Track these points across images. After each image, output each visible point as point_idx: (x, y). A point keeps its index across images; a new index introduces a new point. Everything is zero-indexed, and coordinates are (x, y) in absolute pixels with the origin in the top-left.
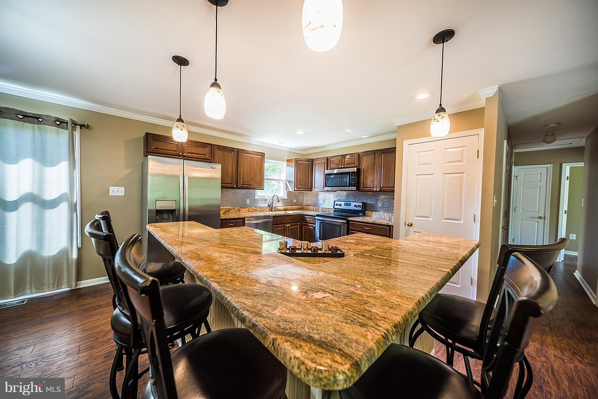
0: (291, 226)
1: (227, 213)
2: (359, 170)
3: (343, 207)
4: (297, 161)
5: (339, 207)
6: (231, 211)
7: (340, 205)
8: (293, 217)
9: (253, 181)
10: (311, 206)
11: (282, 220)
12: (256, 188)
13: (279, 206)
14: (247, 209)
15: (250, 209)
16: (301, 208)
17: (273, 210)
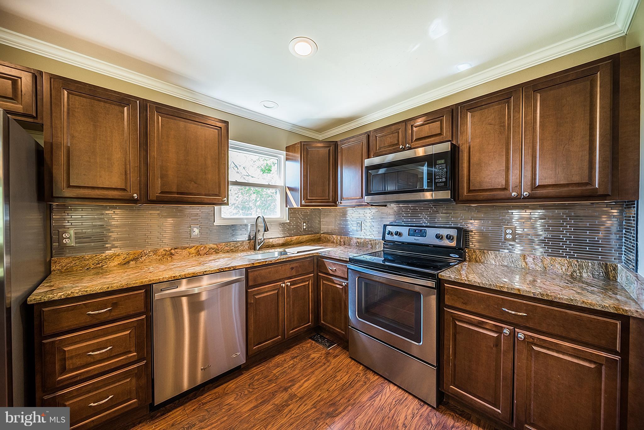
0: (293, 283)
2: (455, 149)
3: (406, 238)
4: (305, 147)
5: (396, 238)
7: (399, 234)
8: (297, 265)
9: (196, 185)
10: (333, 236)
11: (270, 273)
12: (206, 201)
13: (273, 237)
14: (193, 250)
15: (202, 248)
16: (316, 237)
17: (258, 247)
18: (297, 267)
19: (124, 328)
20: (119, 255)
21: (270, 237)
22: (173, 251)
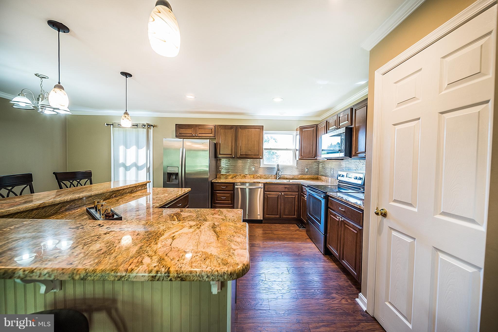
0: (286, 195)
1: (234, 178)
2: (351, 130)
3: (345, 179)
4: (302, 129)
6: (237, 177)
8: (288, 186)
9: (251, 152)
10: (323, 177)
11: (274, 188)
12: (254, 157)
13: (287, 174)
14: (252, 176)
15: (255, 176)
16: (315, 177)
17: (278, 178)
18: (288, 187)
19: (228, 193)
20: (231, 175)
21: (286, 174)
22: (245, 176)
